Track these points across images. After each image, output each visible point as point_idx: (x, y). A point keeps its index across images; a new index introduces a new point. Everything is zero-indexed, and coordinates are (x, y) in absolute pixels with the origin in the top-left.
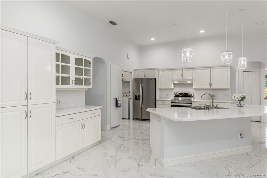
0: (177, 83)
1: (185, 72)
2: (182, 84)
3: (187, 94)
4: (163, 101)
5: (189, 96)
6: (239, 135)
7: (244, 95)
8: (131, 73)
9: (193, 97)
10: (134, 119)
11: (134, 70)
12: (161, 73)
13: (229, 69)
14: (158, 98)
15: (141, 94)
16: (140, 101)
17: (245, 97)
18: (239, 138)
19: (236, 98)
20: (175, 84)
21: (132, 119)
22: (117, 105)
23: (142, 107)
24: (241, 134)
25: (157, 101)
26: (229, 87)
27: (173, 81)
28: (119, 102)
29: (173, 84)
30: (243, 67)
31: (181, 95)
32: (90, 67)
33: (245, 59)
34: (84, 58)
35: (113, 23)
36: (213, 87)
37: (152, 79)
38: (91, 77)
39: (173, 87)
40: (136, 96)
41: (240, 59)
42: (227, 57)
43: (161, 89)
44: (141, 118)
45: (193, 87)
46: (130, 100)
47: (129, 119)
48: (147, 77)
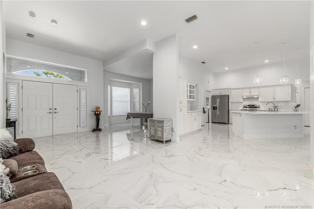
0: (246, 98)
1: (252, 90)
3: (254, 105)
5: (256, 107)
6: (294, 127)
7: (299, 103)
8: (210, 92)
9: (259, 107)
10: (212, 123)
11: (212, 90)
12: (233, 91)
13: (290, 87)
14: (230, 109)
15: (217, 105)
16: (217, 110)
17: (300, 105)
18: (294, 128)
19: (292, 106)
20: (243, 98)
21: (211, 122)
22: (204, 112)
23: (219, 114)
24: (295, 126)
25: (229, 111)
26: (290, 99)
27: (242, 96)
28: (205, 110)
29: (242, 99)
30: (298, 85)
31: (248, 107)
32: (194, 89)
33: (300, 80)
34: (192, 85)
35: (203, 63)
36: (276, 100)
37: (226, 95)
38: (195, 95)
39: (242, 101)
40: (214, 107)
41: (296, 80)
42: (284, 80)
43: (232, 103)
44: (218, 122)
45: (259, 100)
46: (210, 110)
47: (209, 122)
48: (222, 95)
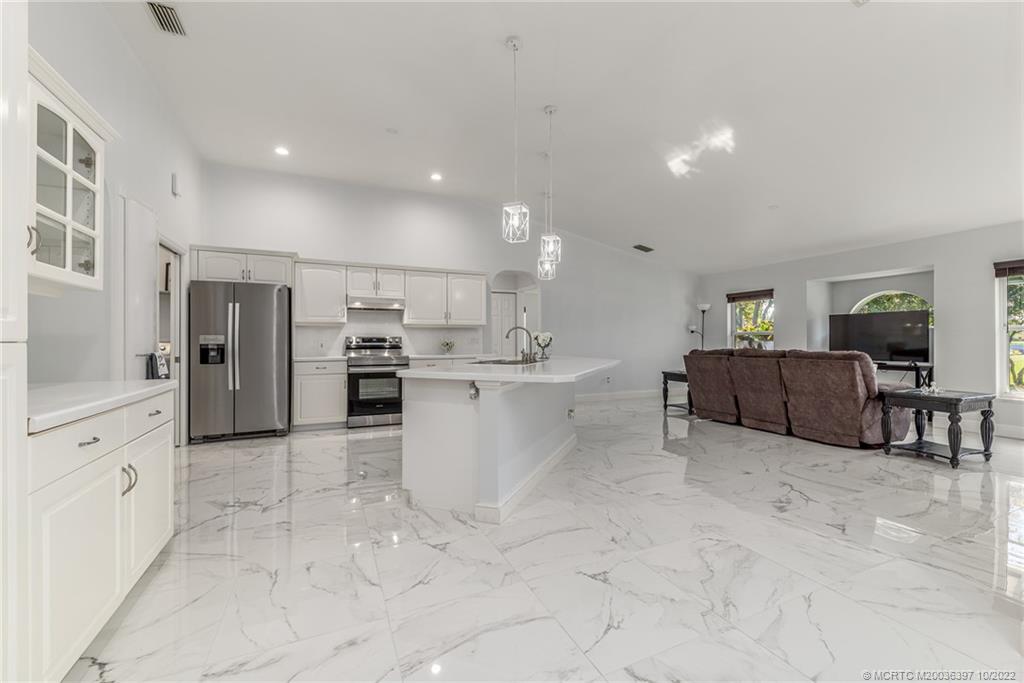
0: (362, 307)
1: (384, 278)
2: (377, 311)
3: (384, 340)
4: (317, 364)
6: (567, 413)
8: (179, 256)
10: (192, 441)
11: (191, 249)
12: (305, 271)
13: (484, 282)
14: (293, 356)
15: (230, 339)
16: (227, 366)
18: (568, 420)
21: (184, 441)
23: (237, 387)
24: (570, 412)
26: (481, 321)
27: (348, 301)
28: (162, 371)
29: (345, 311)
36: (453, 322)
38: (99, 234)
39: (344, 319)
40: (205, 351)
43: (298, 327)
44: (231, 432)
45: (405, 321)
46: (175, 364)
48: (252, 281)
